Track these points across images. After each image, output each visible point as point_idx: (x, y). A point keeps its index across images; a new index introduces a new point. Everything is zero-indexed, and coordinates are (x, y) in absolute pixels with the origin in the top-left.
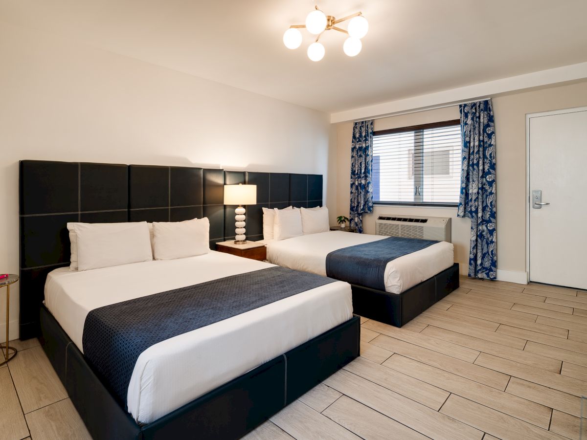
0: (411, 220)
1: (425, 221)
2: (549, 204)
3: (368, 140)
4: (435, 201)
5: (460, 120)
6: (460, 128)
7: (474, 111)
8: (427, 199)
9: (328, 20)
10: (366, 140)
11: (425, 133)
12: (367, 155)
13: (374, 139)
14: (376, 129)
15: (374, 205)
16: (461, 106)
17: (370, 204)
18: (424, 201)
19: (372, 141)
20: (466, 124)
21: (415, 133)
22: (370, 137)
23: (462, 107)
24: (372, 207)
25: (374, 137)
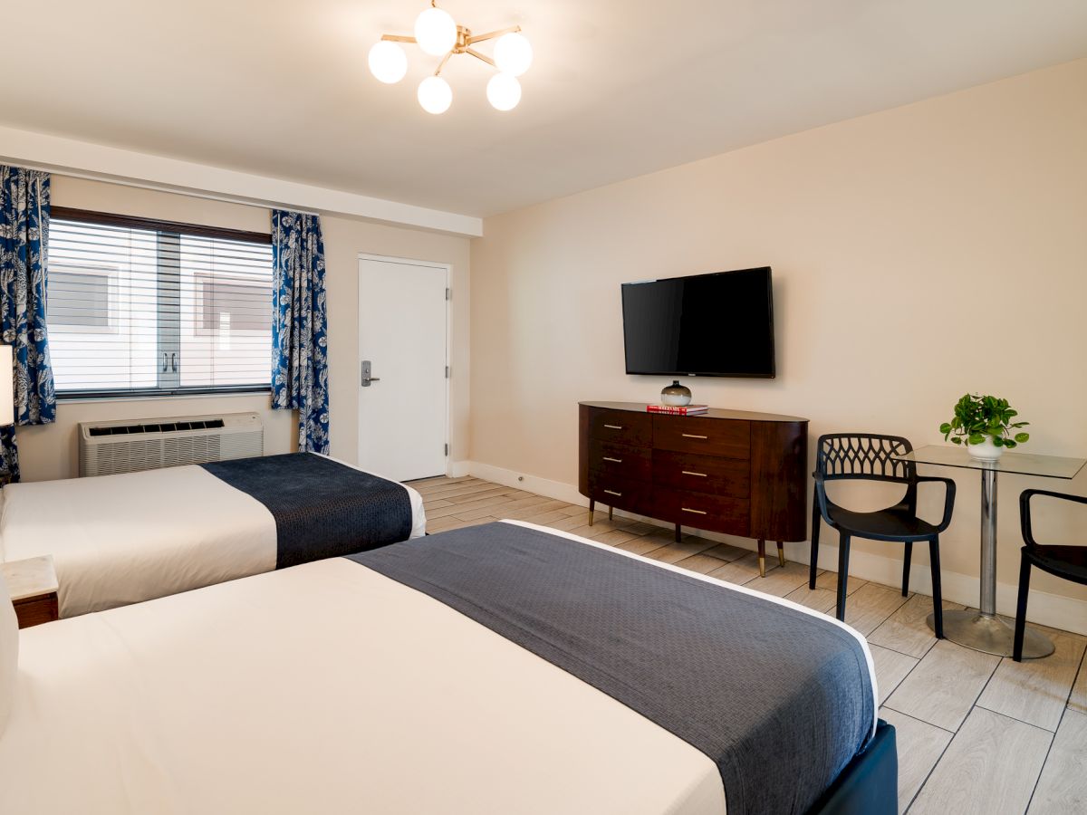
0: (183, 426)
1: (218, 424)
2: (378, 379)
3: (34, 225)
4: (217, 383)
5: (271, 236)
6: (271, 251)
7: (299, 228)
8: (188, 378)
9: (459, 33)
10: (29, 224)
11: (182, 241)
12: (32, 269)
13: (51, 227)
14: (56, 201)
15: (58, 402)
16: (275, 212)
17: (50, 400)
18: (183, 384)
19: (46, 230)
20: (287, 247)
21: (158, 235)
22: (43, 218)
23: (278, 215)
24: (54, 406)
25: (51, 220)
